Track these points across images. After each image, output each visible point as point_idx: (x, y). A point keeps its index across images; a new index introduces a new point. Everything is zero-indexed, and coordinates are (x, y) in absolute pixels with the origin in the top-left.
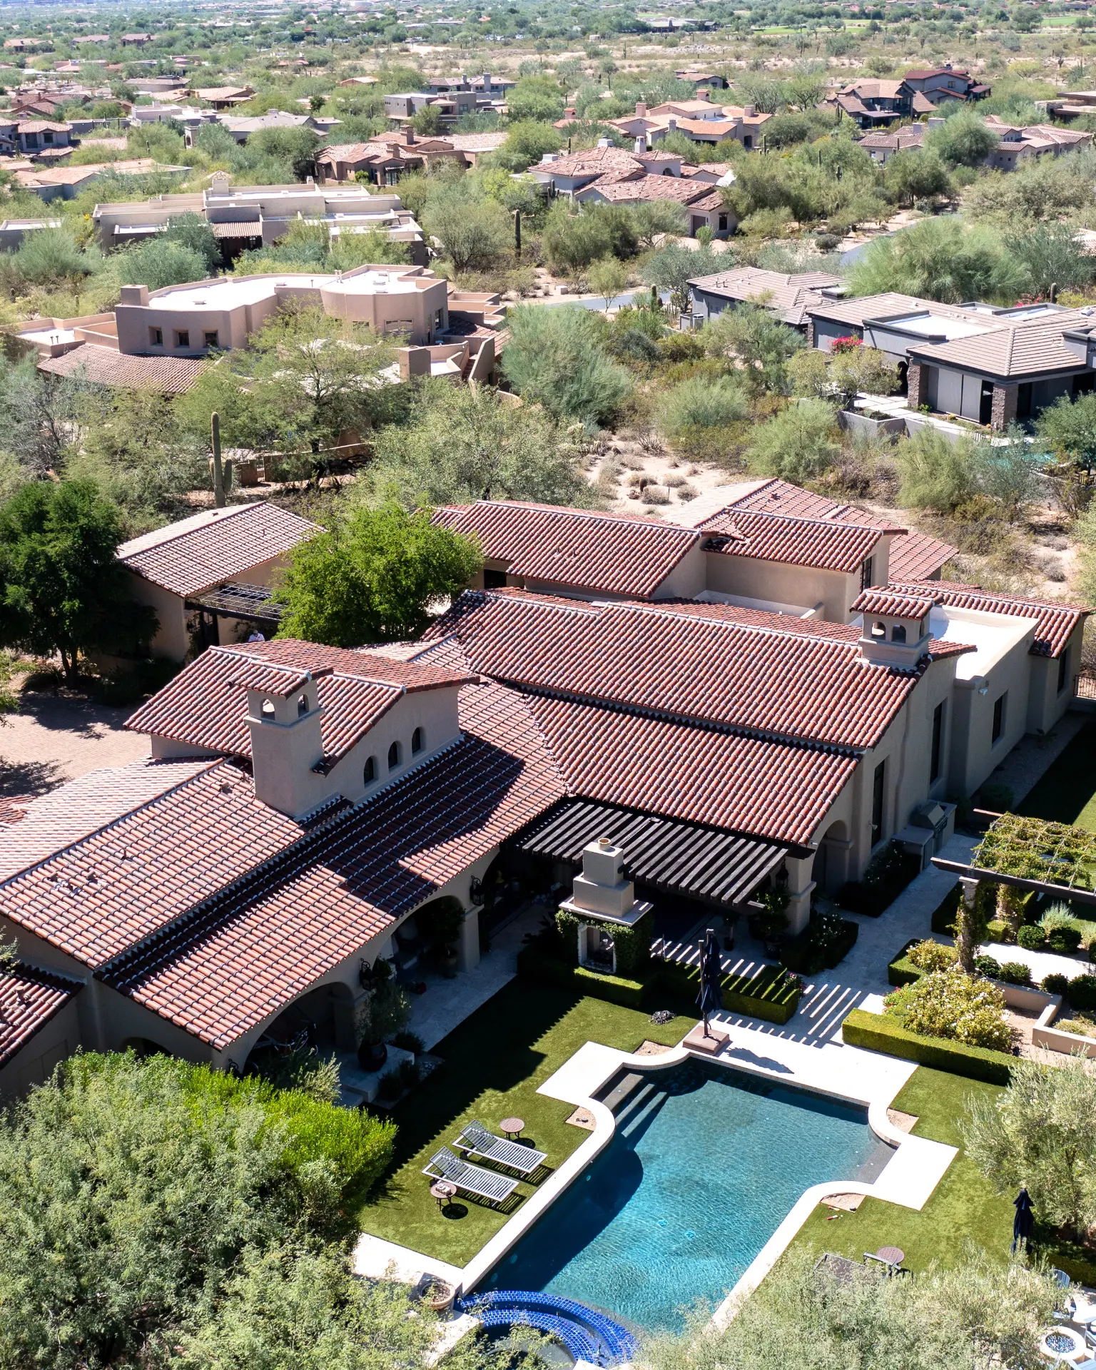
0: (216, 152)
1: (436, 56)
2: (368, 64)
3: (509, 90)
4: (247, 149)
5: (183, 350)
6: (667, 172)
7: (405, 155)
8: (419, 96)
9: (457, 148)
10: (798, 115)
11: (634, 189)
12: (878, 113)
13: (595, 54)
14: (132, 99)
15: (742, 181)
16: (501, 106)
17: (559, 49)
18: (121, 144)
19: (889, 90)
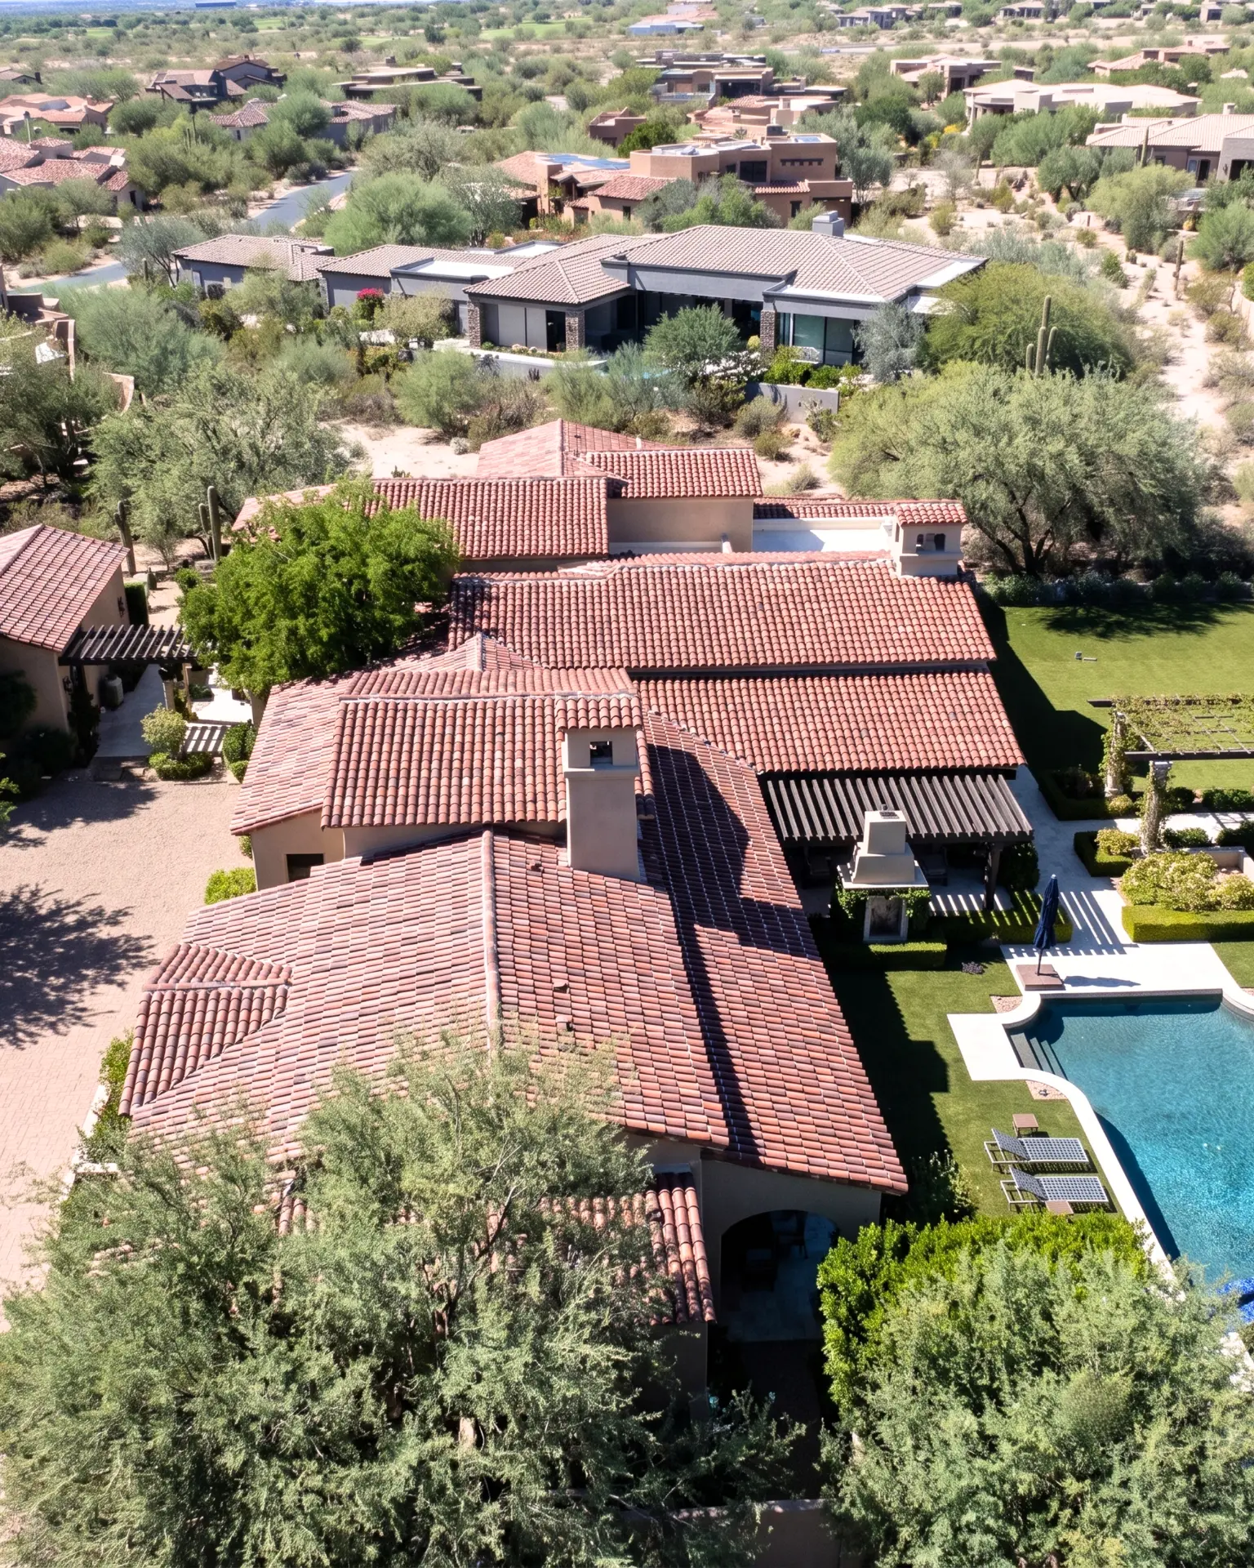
6: (60, 157)
12: (201, 98)
15: (134, 163)
19: (203, 78)
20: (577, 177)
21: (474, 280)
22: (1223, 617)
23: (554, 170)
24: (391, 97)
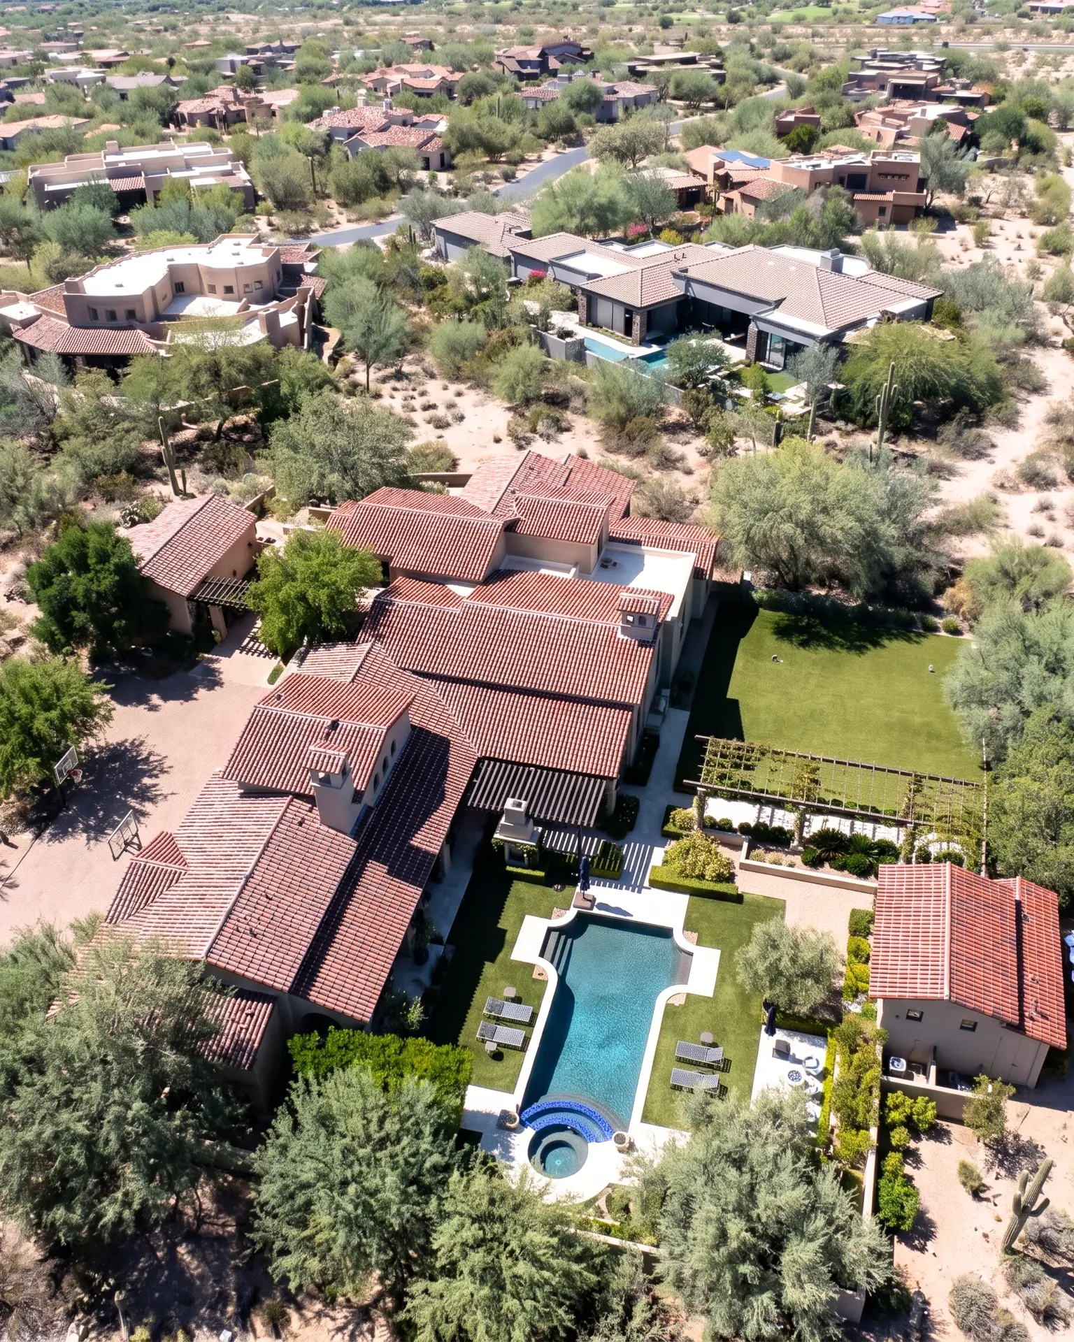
0: (107, 106)
1: (247, 23)
2: (204, 29)
3: (297, 51)
4: (128, 103)
5: (113, 323)
6: (404, 124)
7: (233, 108)
8: (238, 58)
9: (266, 102)
10: (479, 73)
11: (383, 139)
12: (528, 70)
13: (347, 23)
14: (46, 58)
15: (451, 130)
16: (293, 64)
17: (324, 18)
18: (39, 98)
19: (533, 54)
20: (731, 173)
21: (592, 277)
22: (886, 642)
23: (719, 166)
24: (656, 78)
